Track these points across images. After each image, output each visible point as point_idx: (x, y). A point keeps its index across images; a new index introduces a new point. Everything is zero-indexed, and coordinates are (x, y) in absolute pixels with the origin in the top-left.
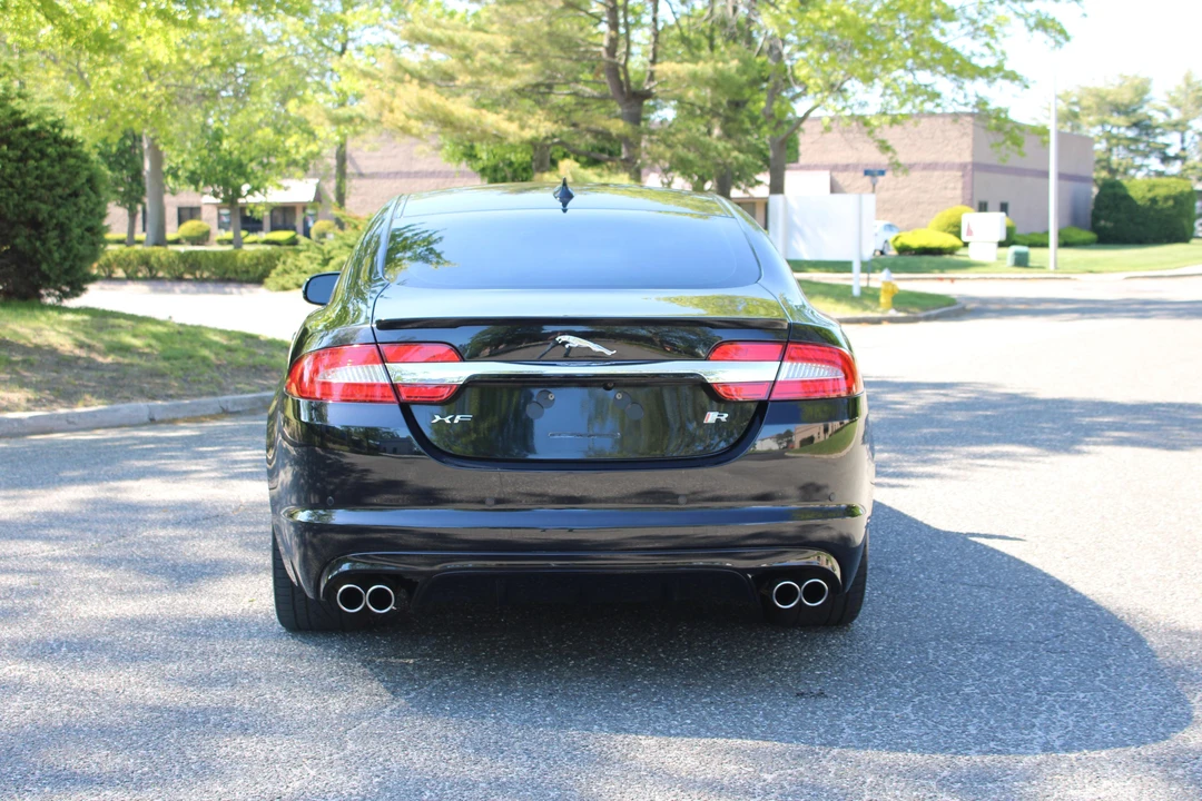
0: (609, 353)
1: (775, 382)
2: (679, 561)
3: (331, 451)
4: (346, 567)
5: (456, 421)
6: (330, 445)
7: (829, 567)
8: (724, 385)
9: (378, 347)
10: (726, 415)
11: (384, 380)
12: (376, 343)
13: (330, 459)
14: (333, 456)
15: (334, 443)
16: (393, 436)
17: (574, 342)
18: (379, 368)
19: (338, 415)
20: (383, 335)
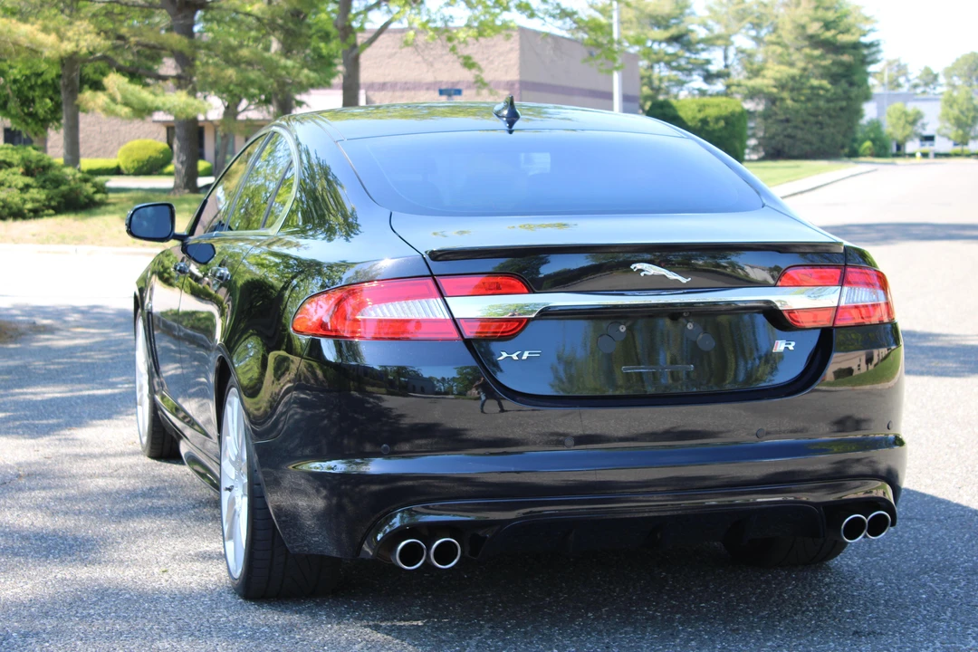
0: (684, 280)
1: (838, 307)
2: (739, 500)
3: (370, 394)
4: (397, 522)
5: (524, 357)
6: (369, 389)
8: (791, 311)
9: (435, 280)
10: (793, 344)
11: (444, 315)
12: (432, 275)
13: (369, 403)
14: (371, 400)
15: (373, 385)
18: (436, 303)
19: (373, 355)
20: (437, 267)
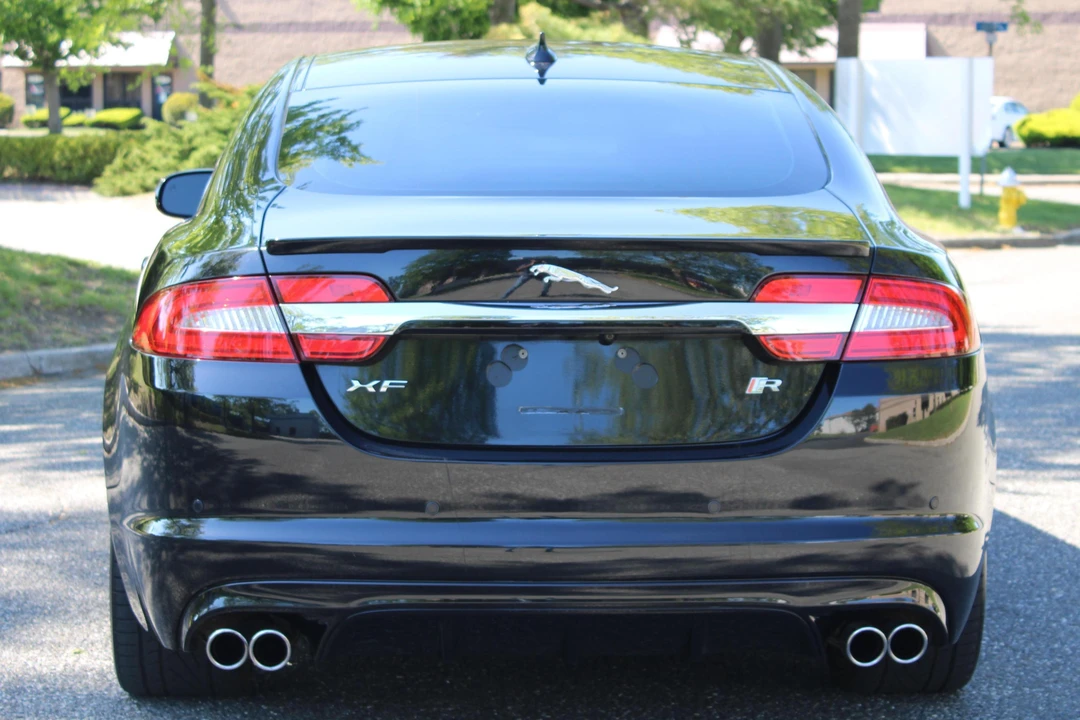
0: (607, 290)
1: (850, 334)
2: (708, 597)
3: (200, 432)
4: (219, 603)
5: (383, 389)
6: (199, 424)
7: (929, 605)
8: (776, 338)
9: (269, 280)
10: (779, 382)
11: (277, 328)
12: (266, 274)
13: (198, 444)
14: (202, 440)
15: (204, 420)
16: (290, 411)
17: (558, 274)
18: (270, 310)
19: (209, 380)
20: (277, 263)
